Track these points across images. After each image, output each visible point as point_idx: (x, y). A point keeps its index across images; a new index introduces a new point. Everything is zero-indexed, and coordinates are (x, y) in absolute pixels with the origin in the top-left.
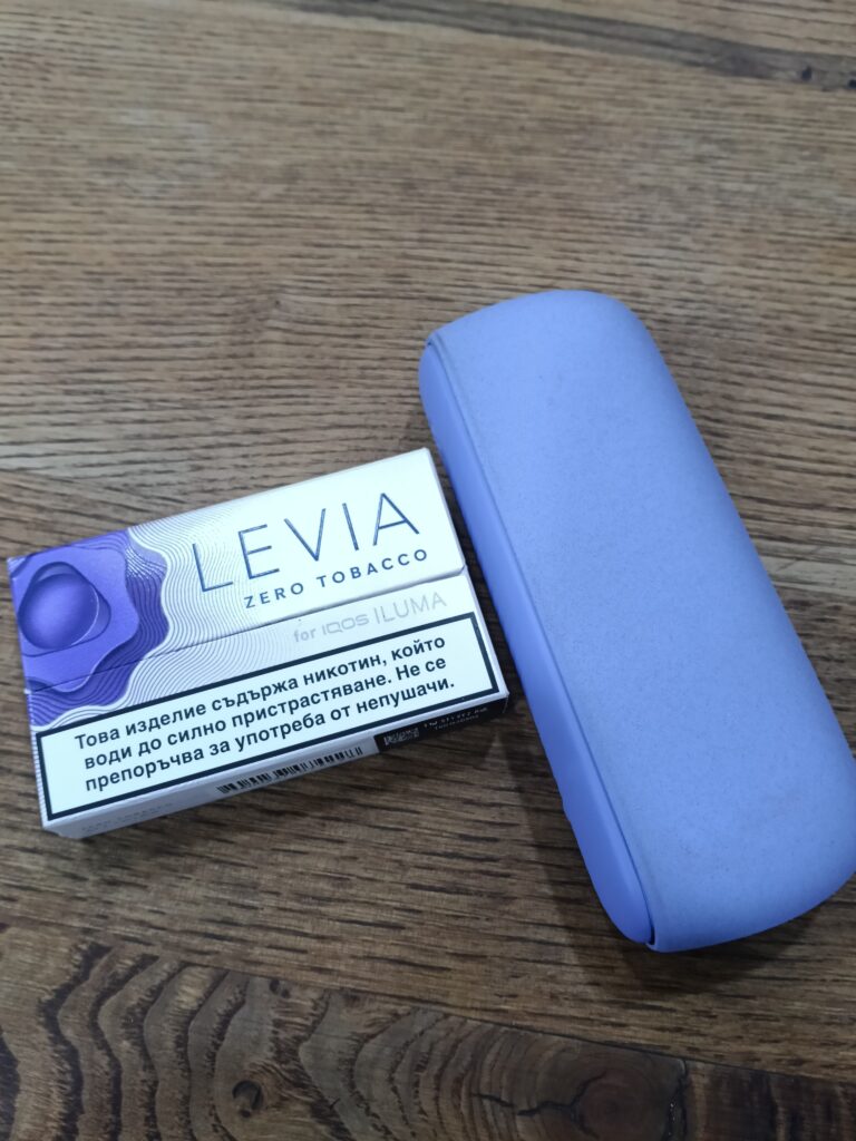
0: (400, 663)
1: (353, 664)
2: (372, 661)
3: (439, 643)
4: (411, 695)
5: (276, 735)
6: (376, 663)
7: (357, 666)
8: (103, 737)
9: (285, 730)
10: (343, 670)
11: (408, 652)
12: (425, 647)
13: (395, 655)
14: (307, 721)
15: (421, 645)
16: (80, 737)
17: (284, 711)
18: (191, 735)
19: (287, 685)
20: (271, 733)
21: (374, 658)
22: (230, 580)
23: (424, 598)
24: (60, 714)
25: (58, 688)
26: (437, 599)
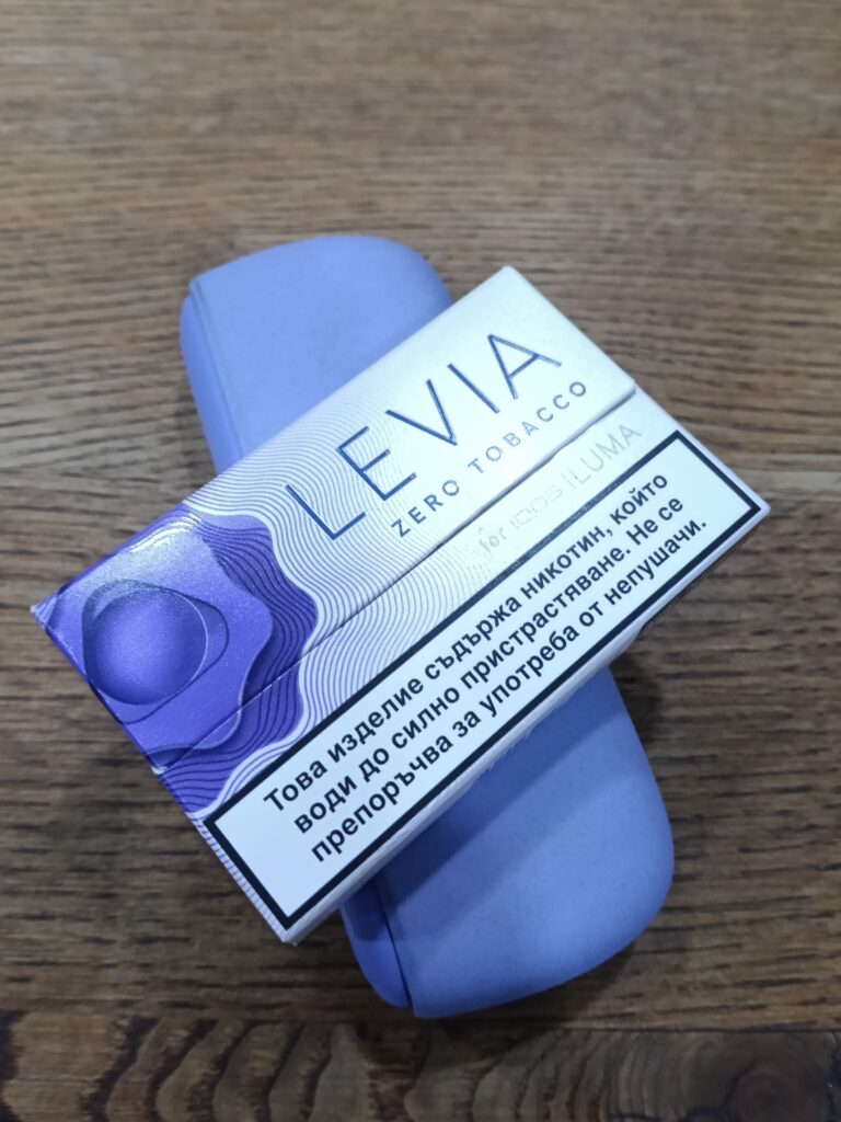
0: (629, 524)
1: (572, 549)
2: (594, 537)
3: (660, 482)
4: (663, 556)
5: (528, 677)
6: (599, 537)
7: (578, 549)
8: (304, 781)
9: (536, 664)
10: (564, 561)
11: (629, 508)
12: (646, 493)
13: (616, 517)
14: (556, 643)
15: (640, 494)
16: (272, 796)
17: (521, 643)
18: (419, 723)
19: (506, 609)
20: (520, 676)
21: (594, 532)
22: (359, 513)
23: (611, 437)
24: (224, 779)
25: (202, 746)
26: (627, 433)
